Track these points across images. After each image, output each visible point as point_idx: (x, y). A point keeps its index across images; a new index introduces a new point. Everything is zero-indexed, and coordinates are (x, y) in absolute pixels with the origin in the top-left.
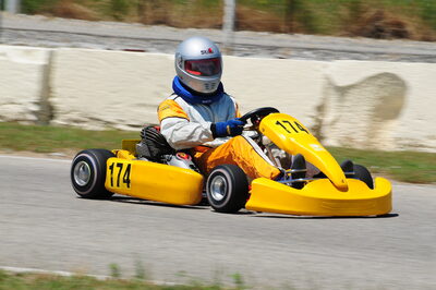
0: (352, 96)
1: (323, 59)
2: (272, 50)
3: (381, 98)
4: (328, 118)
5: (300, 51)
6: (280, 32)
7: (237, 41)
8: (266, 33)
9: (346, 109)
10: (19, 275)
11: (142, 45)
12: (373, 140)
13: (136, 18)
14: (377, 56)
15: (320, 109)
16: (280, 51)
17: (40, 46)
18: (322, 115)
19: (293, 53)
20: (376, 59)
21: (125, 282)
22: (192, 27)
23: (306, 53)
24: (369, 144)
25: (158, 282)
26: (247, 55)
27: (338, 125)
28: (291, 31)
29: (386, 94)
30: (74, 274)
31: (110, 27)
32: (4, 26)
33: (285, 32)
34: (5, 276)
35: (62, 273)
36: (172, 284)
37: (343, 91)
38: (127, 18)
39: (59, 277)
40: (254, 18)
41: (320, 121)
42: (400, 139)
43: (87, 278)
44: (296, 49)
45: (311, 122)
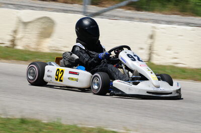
0: (30, 26)
1: (18, 9)
3: (44, 28)
4: (19, 36)
5: (7, 5)
9: (27, 32)
12: (38, 47)
14: (43, 9)
15: (15, 32)
18: (16, 35)
19: (3, 6)
20: (42, 10)
23: (9, 6)
24: (37, 49)
27: (24, 40)
29: (45, 26)
37: (26, 24)
41: (14, 37)
42: (51, 47)
44: (5, 3)
45: (10, 38)
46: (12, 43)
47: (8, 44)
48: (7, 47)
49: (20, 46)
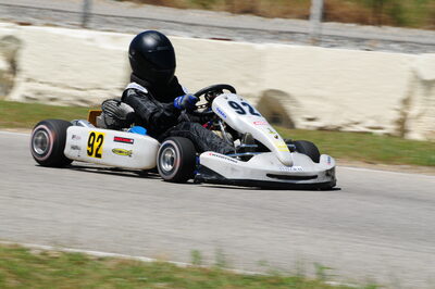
1: (410, 52)
2: (359, 42)
4: (414, 111)
5: (387, 44)
6: (368, 24)
7: (324, 32)
8: (353, 25)
9: (432, 103)
10: (101, 259)
11: (229, 34)
13: (223, 7)
15: (406, 102)
16: (366, 43)
17: (128, 32)
18: (408, 108)
19: (379, 45)
21: (204, 269)
22: (279, 17)
23: (392, 45)
25: (238, 271)
26: (333, 46)
27: (424, 119)
28: (379, 23)
30: (156, 260)
31: (198, 15)
32: (93, 12)
33: (373, 24)
34: (87, 260)
35: (143, 259)
36: (252, 273)
37: (429, 84)
38: (214, 7)
39: (140, 263)
40: (342, 10)
41: (405, 114)
43: (167, 264)
44: (383, 41)
45: (395, 116)
46: (399, 127)
47: (390, 128)
48: (389, 135)
49: (416, 134)
